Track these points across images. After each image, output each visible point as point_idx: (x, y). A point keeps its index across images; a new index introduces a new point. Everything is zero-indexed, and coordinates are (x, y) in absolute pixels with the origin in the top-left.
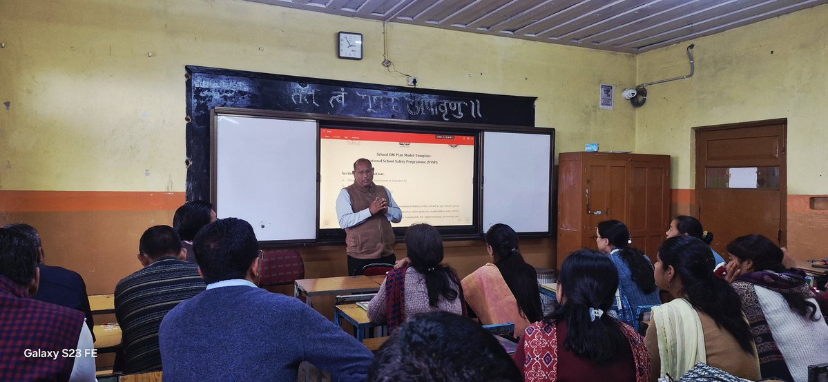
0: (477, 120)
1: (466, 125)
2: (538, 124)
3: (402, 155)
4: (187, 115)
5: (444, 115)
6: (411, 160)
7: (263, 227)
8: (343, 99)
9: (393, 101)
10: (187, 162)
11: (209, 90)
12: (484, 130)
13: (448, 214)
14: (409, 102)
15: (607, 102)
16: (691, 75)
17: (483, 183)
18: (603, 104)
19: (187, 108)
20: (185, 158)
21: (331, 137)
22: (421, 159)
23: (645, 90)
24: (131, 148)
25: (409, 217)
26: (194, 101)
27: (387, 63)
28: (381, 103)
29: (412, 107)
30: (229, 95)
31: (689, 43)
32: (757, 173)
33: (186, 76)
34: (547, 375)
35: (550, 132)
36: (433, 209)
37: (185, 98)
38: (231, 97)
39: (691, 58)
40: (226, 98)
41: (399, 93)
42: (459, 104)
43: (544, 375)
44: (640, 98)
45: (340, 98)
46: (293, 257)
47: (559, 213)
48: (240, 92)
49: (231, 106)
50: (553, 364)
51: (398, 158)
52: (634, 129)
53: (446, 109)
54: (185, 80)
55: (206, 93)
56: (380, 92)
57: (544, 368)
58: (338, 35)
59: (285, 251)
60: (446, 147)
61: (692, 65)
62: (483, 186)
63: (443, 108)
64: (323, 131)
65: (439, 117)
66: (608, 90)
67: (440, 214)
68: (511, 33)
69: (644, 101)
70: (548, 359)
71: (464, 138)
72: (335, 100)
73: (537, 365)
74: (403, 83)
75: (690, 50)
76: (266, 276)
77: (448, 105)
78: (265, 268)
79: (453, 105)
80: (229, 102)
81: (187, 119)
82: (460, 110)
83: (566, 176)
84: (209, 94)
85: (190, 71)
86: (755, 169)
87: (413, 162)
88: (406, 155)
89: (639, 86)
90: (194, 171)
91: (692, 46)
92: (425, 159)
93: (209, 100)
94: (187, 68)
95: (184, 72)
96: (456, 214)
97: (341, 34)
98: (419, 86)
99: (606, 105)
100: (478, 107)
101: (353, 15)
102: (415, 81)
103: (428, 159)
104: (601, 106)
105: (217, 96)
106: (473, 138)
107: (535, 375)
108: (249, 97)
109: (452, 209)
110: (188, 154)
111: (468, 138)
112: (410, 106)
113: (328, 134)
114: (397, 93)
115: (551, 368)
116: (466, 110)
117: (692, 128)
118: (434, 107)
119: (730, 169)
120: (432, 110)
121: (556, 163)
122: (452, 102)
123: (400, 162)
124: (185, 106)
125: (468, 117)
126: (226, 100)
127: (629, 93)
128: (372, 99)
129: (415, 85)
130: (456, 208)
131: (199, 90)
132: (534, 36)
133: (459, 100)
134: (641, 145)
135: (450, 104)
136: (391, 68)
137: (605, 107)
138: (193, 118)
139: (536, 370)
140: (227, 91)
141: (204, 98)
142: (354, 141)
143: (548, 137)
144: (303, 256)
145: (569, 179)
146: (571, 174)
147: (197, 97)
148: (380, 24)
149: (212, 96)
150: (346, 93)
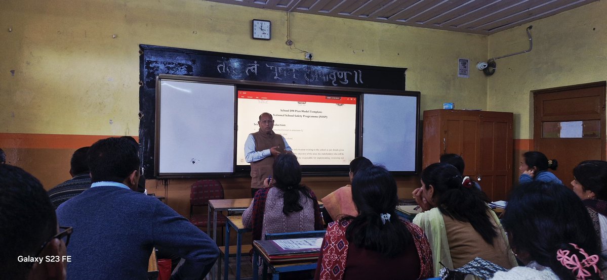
0: (360, 85)
1: (350, 89)
2: (407, 89)
3: (300, 111)
4: (140, 80)
5: (333, 82)
6: (306, 115)
7: (194, 162)
8: (256, 70)
9: (294, 70)
10: (140, 115)
11: (156, 62)
12: (363, 93)
13: (336, 156)
14: (305, 72)
15: (464, 72)
16: (530, 50)
17: (362, 133)
18: (460, 74)
19: (140, 75)
20: (138, 111)
21: (246, 97)
22: (314, 114)
23: (495, 63)
24: (100, 104)
25: (305, 158)
26: (145, 70)
27: (290, 43)
28: (285, 72)
29: (309, 76)
30: (171, 66)
31: (528, 25)
32: (583, 125)
33: (140, 52)
34: (339, 257)
35: (417, 94)
36: (323, 152)
37: (139, 68)
38: (173, 68)
39: (530, 36)
40: (168, 68)
41: (299, 65)
42: (345, 73)
43: (337, 258)
44: (491, 69)
45: (254, 69)
46: (216, 185)
47: (423, 157)
48: (179, 64)
49: (172, 74)
50: (345, 249)
51: (297, 114)
52: (486, 93)
53: (335, 77)
54: (138, 55)
55: (154, 64)
56: (284, 64)
57: (337, 252)
58: (253, 21)
59: (209, 180)
60: (334, 105)
61: (531, 42)
62: (362, 135)
63: (333, 76)
64: (240, 92)
65: (329, 83)
66: (464, 63)
67: (329, 156)
68: (386, 19)
69: (494, 71)
70: (341, 246)
71: (348, 99)
72: (249, 70)
73: (332, 250)
74: (302, 57)
75: (528, 30)
76: (195, 199)
77: (336, 74)
78: (194, 193)
79: (340, 74)
80: (171, 72)
81: (140, 84)
82: (345, 78)
83: (428, 127)
84: (157, 65)
85: (143, 49)
86: (581, 123)
87: (308, 117)
88: (303, 111)
89: (490, 60)
90: (144, 121)
91: (530, 27)
92: (318, 115)
93: (156, 70)
94: (140, 46)
95: (138, 49)
96: (341, 156)
97: (255, 22)
98: (314, 59)
99: (463, 74)
100: (360, 75)
101: (263, 7)
102: (310, 56)
103: (320, 114)
104: (459, 75)
105: (162, 67)
106: (355, 99)
107: (330, 257)
108: (186, 67)
109: (338, 152)
110: (141, 109)
111: (352, 99)
112: (307, 75)
113: (243, 95)
114: (296, 65)
115: (342, 252)
116: (351, 78)
117: (531, 91)
118: (325, 76)
119: (561, 123)
120: (324, 77)
121: (422, 119)
122: (340, 72)
123: (298, 116)
124: (139, 74)
125: (352, 83)
126: (169, 70)
127: (481, 65)
128: (278, 69)
129: (311, 59)
130: (341, 152)
131: (149, 62)
132: (404, 21)
133: (345, 71)
134: (491, 105)
135: (338, 73)
136: (292, 46)
137: (462, 76)
138: (145, 83)
139: (331, 253)
140: (169, 64)
141: (152, 68)
142: (264, 100)
143: (415, 98)
144: (223, 185)
145: (431, 131)
146: (432, 126)
147: (148, 67)
148: (284, 14)
149: (158, 67)
150: (259, 65)
